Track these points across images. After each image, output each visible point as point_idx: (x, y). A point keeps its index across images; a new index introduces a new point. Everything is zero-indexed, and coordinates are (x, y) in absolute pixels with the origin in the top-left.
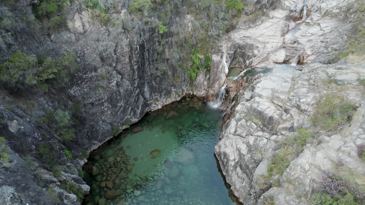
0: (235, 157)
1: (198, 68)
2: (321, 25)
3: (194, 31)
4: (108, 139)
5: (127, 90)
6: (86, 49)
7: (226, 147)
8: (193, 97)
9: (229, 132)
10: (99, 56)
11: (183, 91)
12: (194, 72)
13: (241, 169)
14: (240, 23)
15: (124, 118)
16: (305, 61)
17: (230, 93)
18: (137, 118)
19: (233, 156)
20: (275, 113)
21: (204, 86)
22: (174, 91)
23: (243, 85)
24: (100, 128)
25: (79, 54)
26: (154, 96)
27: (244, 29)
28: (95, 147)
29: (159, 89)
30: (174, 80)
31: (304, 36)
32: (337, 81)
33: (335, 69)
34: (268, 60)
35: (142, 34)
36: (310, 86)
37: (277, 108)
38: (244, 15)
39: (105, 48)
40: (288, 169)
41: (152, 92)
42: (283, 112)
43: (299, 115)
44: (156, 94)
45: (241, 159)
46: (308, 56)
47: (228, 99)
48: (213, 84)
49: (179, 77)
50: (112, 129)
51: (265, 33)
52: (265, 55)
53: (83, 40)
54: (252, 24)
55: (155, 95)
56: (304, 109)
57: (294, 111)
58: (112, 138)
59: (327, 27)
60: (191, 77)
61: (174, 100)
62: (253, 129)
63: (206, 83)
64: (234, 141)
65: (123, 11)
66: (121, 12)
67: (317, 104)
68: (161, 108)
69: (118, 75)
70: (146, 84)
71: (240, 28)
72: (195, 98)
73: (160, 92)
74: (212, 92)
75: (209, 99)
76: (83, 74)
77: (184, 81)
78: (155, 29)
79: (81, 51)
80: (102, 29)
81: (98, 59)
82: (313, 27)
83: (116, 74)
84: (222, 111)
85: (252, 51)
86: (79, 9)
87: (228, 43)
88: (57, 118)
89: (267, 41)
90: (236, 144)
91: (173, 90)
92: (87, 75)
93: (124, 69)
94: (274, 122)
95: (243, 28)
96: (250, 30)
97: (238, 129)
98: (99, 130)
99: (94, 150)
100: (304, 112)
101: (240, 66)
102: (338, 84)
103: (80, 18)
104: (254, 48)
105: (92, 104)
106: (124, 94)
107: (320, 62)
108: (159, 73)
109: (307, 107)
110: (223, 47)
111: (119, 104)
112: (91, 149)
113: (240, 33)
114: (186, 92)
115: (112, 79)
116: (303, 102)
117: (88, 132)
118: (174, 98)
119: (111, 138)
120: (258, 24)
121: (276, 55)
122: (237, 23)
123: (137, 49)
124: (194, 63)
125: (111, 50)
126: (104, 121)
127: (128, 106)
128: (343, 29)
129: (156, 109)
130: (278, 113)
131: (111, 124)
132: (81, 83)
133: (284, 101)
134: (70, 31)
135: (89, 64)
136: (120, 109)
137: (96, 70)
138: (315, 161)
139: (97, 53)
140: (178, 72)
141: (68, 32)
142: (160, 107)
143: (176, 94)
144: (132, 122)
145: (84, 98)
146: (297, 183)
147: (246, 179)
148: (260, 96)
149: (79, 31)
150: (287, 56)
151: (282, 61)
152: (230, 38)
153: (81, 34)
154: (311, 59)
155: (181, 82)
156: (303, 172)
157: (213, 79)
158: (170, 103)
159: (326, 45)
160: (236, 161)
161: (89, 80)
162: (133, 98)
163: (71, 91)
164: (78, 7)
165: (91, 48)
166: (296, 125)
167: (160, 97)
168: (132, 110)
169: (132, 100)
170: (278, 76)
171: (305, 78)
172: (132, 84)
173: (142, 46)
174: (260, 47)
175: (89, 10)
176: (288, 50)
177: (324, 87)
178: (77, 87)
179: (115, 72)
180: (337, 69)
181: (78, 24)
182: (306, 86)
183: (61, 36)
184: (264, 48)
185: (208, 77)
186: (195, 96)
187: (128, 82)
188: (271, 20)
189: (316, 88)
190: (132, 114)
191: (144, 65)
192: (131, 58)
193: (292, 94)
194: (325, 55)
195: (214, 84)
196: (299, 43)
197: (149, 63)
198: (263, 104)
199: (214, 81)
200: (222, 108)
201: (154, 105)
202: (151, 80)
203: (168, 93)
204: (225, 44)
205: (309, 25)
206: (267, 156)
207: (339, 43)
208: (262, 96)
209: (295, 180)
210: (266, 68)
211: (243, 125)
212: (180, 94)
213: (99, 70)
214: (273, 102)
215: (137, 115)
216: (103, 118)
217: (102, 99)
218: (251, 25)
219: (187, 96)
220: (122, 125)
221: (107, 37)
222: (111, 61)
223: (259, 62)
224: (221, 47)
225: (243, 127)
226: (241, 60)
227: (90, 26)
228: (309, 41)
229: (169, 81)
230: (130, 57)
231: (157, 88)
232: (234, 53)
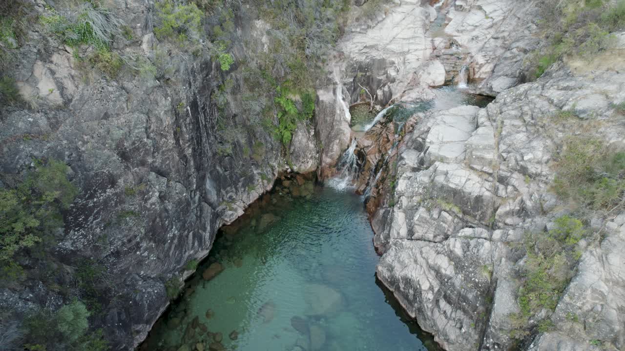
0: (430, 284)
1: (293, 122)
2: (484, 8)
3: (276, 51)
4: (162, 309)
5: (180, 202)
6: (80, 143)
7: (404, 266)
8: (293, 176)
9: (396, 235)
10: (116, 152)
11: (273, 170)
12: (286, 128)
13: (449, 302)
14: (349, 21)
15: (182, 257)
16: (477, 76)
17: (368, 157)
18: (207, 249)
19: (426, 283)
20: (482, 187)
21: (311, 151)
22: (258, 173)
23: (391, 140)
24: (142, 297)
25: (66, 158)
26: (225, 194)
27: (360, 33)
28: (140, 337)
29: (231, 177)
30: (254, 153)
31: (462, 32)
32: (577, 113)
33: (558, 89)
34: (419, 83)
35: (191, 81)
36: (529, 128)
37: (485, 178)
38: (354, 6)
39: (126, 129)
40: (566, 298)
41: (220, 186)
42: (498, 184)
43: (527, 185)
44: (229, 188)
45: (444, 285)
46: (481, 66)
47: (366, 168)
48: (329, 146)
49: (261, 144)
50: (167, 288)
51: (397, 35)
52: (410, 76)
53: (67, 121)
54: (370, 21)
55: (227, 193)
56: (534, 172)
57: (516, 179)
58: (170, 305)
59: (495, 11)
60: (281, 141)
61: (261, 191)
62: (446, 223)
63: (312, 146)
64: (417, 251)
65: (146, 38)
66: (142, 42)
67: (555, 160)
68: (243, 212)
69: (160, 177)
70: (208, 175)
71: (352, 32)
72: (298, 177)
73: (235, 184)
74: (328, 160)
75: (326, 174)
76: (86, 199)
77: (272, 149)
78: (212, 63)
79: (69, 148)
80: (110, 89)
81: (116, 157)
82: (471, 13)
83: (157, 177)
84: (358, 193)
85: (383, 71)
86: (43, 51)
87: (340, 64)
88: (63, 328)
89: (406, 49)
90: (424, 258)
91: (255, 172)
92: (95, 200)
93: (168, 162)
94: (485, 203)
95: (358, 30)
96: (371, 33)
97: (417, 228)
98: (141, 300)
99: (141, 345)
100: (537, 178)
101: (364, 102)
102: (582, 119)
103: (48, 73)
104: (387, 66)
105: (117, 254)
106: (176, 211)
107: (507, 75)
108: (228, 148)
109: (538, 166)
110: (334, 74)
111: (170, 235)
112: (133, 345)
113: (355, 41)
114: (277, 169)
115: (150, 190)
116: (529, 161)
117: (119, 314)
118: (261, 187)
119: (166, 306)
120: (380, 19)
121: (429, 74)
122: (345, 22)
123: (187, 115)
124: (285, 113)
125: (139, 131)
126: (145, 278)
127: (186, 232)
128: (522, 13)
129: (234, 218)
130: (488, 187)
131: (161, 279)
132: (86, 220)
133: (494, 163)
134: (30, 108)
135: (97, 175)
136: (172, 242)
137: (113, 182)
138: (612, 273)
139: (111, 146)
140: (258, 135)
141: (26, 111)
142: (240, 212)
143: (263, 179)
144: (198, 259)
145: (96, 248)
146: (590, 320)
147: (465, 320)
148: (442, 160)
149: (51, 104)
150: (447, 72)
151: (443, 83)
152: (341, 54)
153: (59, 108)
154: (487, 70)
155: (266, 152)
156: (597, 298)
157: (328, 137)
158: (255, 199)
159: (505, 44)
160: (436, 289)
161: (101, 209)
162: (192, 213)
163: (66, 243)
164: (40, 46)
165: (93, 137)
166: (529, 204)
167: (236, 193)
168: (194, 236)
169: (192, 217)
170: (454, 115)
171: (513, 113)
172: (187, 185)
173: (194, 105)
174: (396, 62)
175: (68, 48)
176: (445, 61)
177: (556, 127)
178: (79, 230)
179: (154, 173)
180: (561, 89)
181: (46, 87)
182: (520, 129)
183: (11, 125)
184: (404, 63)
185: (313, 133)
186: (298, 173)
187: (179, 185)
188: (399, 9)
189: (540, 129)
190: (196, 244)
191: (201, 140)
192: (177, 136)
193: (503, 147)
194: (509, 61)
195: (331, 145)
196: (458, 46)
197: (208, 134)
198: (455, 175)
199: (330, 140)
200: (355, 186)
201: (230, 212)
202: (215, 167)
203: (249, 181)
204: (335, 66)
205: (462, 11)
206: (503, 274)
207: (526, 38)
208: (447, 158)
209: (585, 315)
210: (422, 101)
211: (425, 219)
212: (270, 176)
213: (121, 182)
214: (472, 168)
215: (205, 243)
216: (142, 273)
217: (135, 236)
218: (370, 23)
219: (283, 178)
220: (181, 271)
221: (125, 105)
222: (142, 154)
223: (404, 92)
224: (331, 73)
225: (426, 222)
226: (365, 89)
227: (77, 87)
228: (473, 39)
229: (244, 157)
230: (175, 133)
231: (228, 177)
232: (354, 80)
